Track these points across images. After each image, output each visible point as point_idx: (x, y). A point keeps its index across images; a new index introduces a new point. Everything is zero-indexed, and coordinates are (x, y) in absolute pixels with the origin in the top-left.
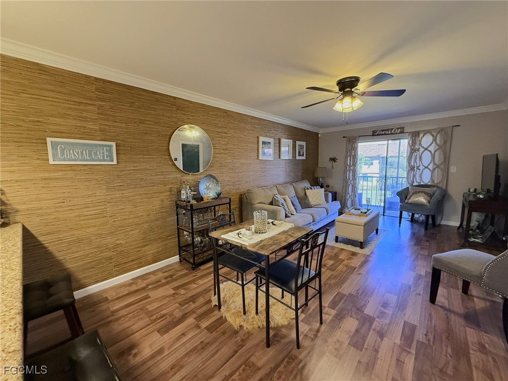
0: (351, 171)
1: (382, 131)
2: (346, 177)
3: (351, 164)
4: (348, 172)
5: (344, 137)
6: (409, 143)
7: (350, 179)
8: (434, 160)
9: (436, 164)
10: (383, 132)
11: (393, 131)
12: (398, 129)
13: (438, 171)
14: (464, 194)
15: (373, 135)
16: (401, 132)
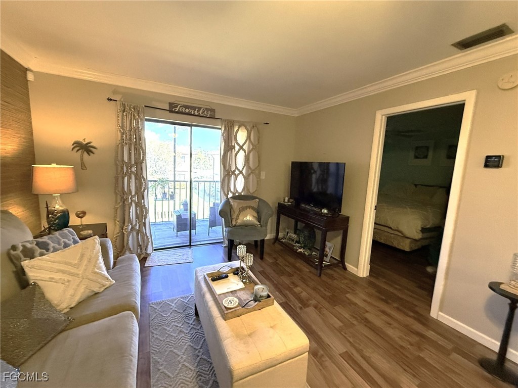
0: (133, 177)
1: (186, 107)
2: (123, 188)
3: (133, 162)
4: (126, 179)
5: (109, 100)
6: (223, 135)
7: (131, 193)
8: (248, 163)
9: (251, 169)
10: (187, 111)
11: (201, 112)
12: (207, 110)
13: (253, 177)
14: (279, 204)
15: (171, 111)
16: (212, 117)
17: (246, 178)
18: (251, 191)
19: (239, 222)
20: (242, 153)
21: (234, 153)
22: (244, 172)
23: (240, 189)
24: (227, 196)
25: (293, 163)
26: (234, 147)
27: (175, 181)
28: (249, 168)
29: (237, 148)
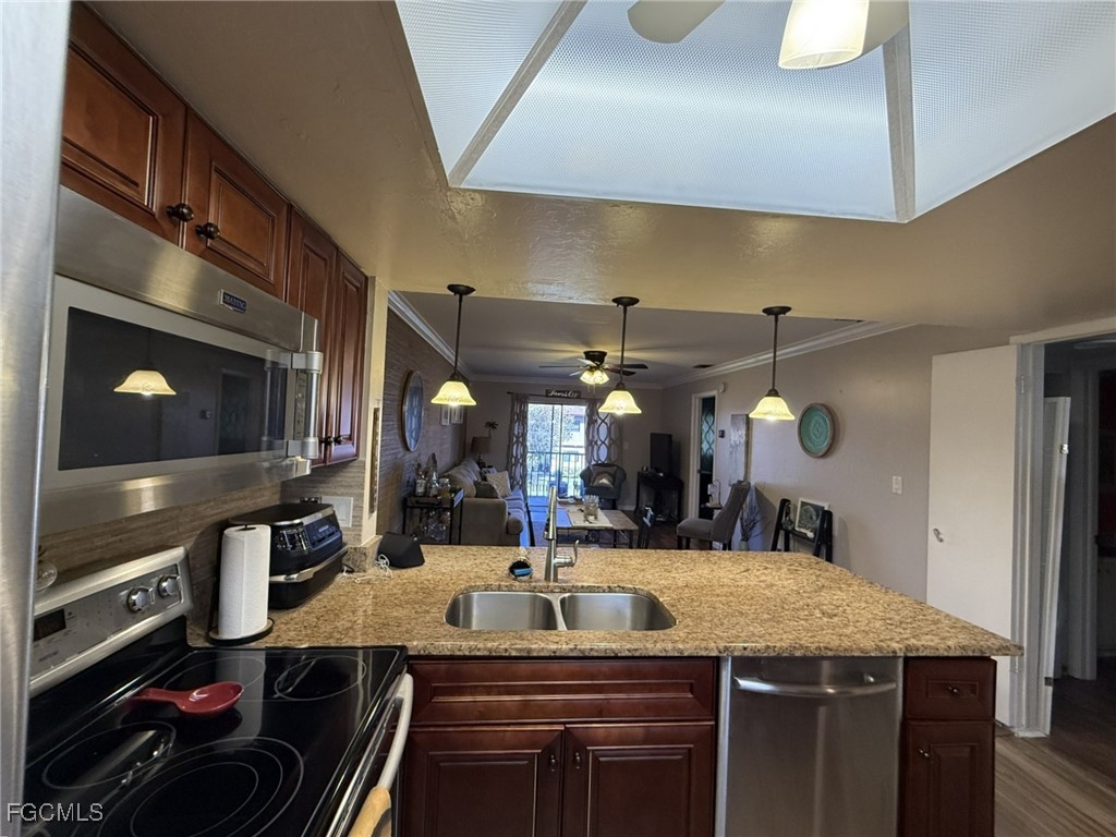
0: (520, 445)
5: (508, 393)
6: (587, 410)
7: (518, 457)
8: (610, 435)
9: (613, 440)
13: (613, 446)
14: (639, 473)
15: (547, 396)
16: (578, 397)
17: (609, 448)
18: (613, 460)
19: (595, 484)
20: (603, 426)
21: (597, 426)
22: (606, 442)
23: (603, 458)
24: (590, 463)
25: (652, 434)
26: (596, 421)
27: (551, 453)
28: (611, 439)
29: (599, 421)
